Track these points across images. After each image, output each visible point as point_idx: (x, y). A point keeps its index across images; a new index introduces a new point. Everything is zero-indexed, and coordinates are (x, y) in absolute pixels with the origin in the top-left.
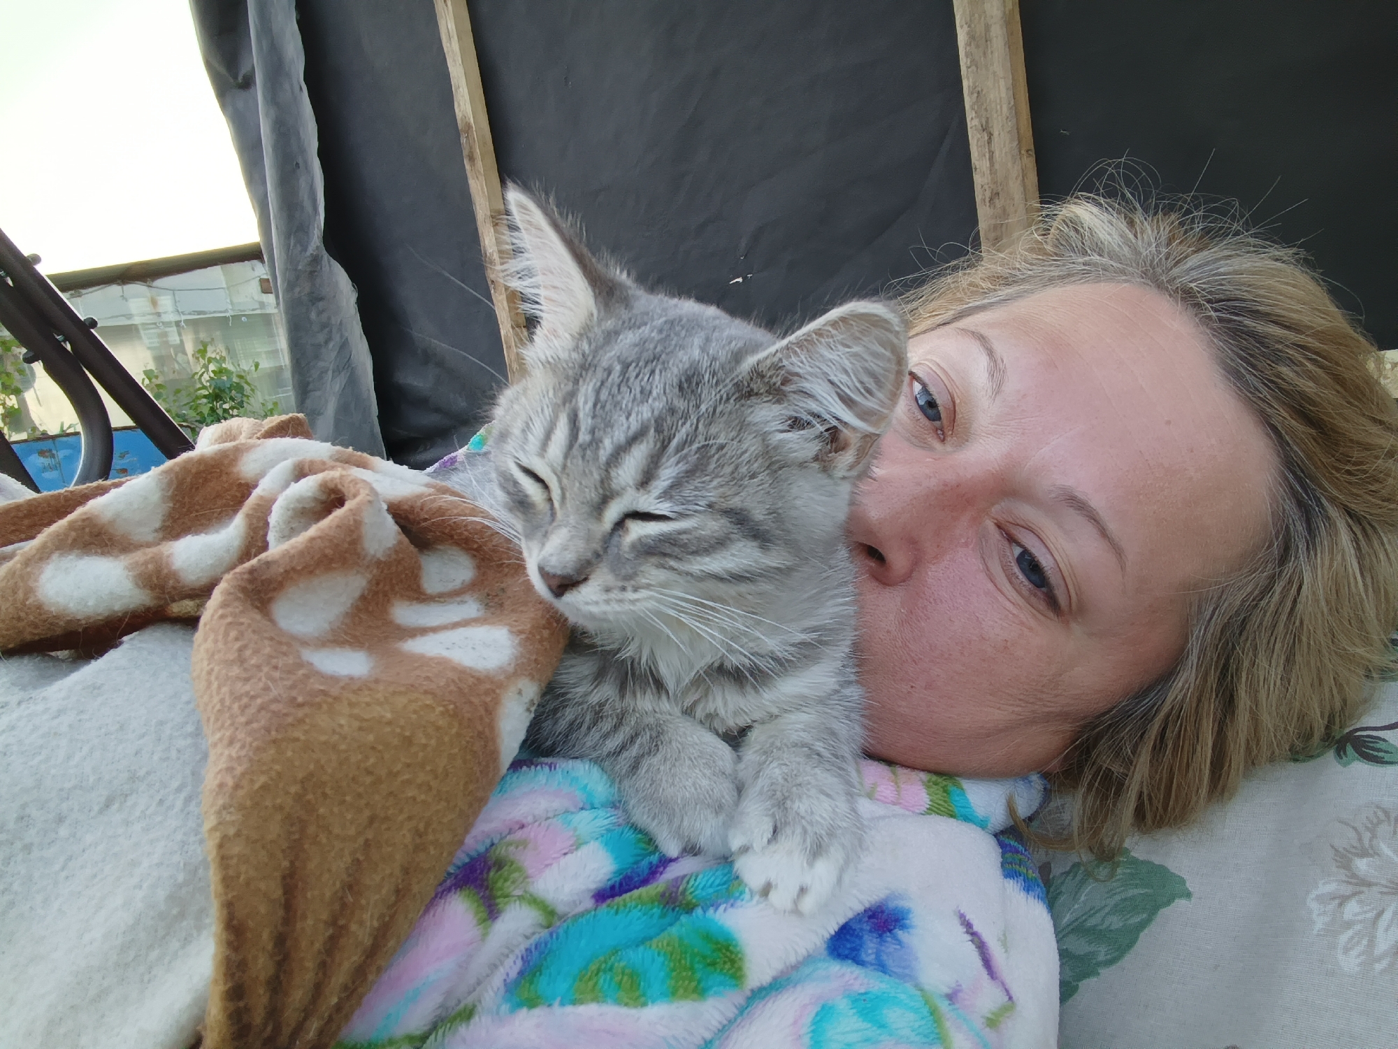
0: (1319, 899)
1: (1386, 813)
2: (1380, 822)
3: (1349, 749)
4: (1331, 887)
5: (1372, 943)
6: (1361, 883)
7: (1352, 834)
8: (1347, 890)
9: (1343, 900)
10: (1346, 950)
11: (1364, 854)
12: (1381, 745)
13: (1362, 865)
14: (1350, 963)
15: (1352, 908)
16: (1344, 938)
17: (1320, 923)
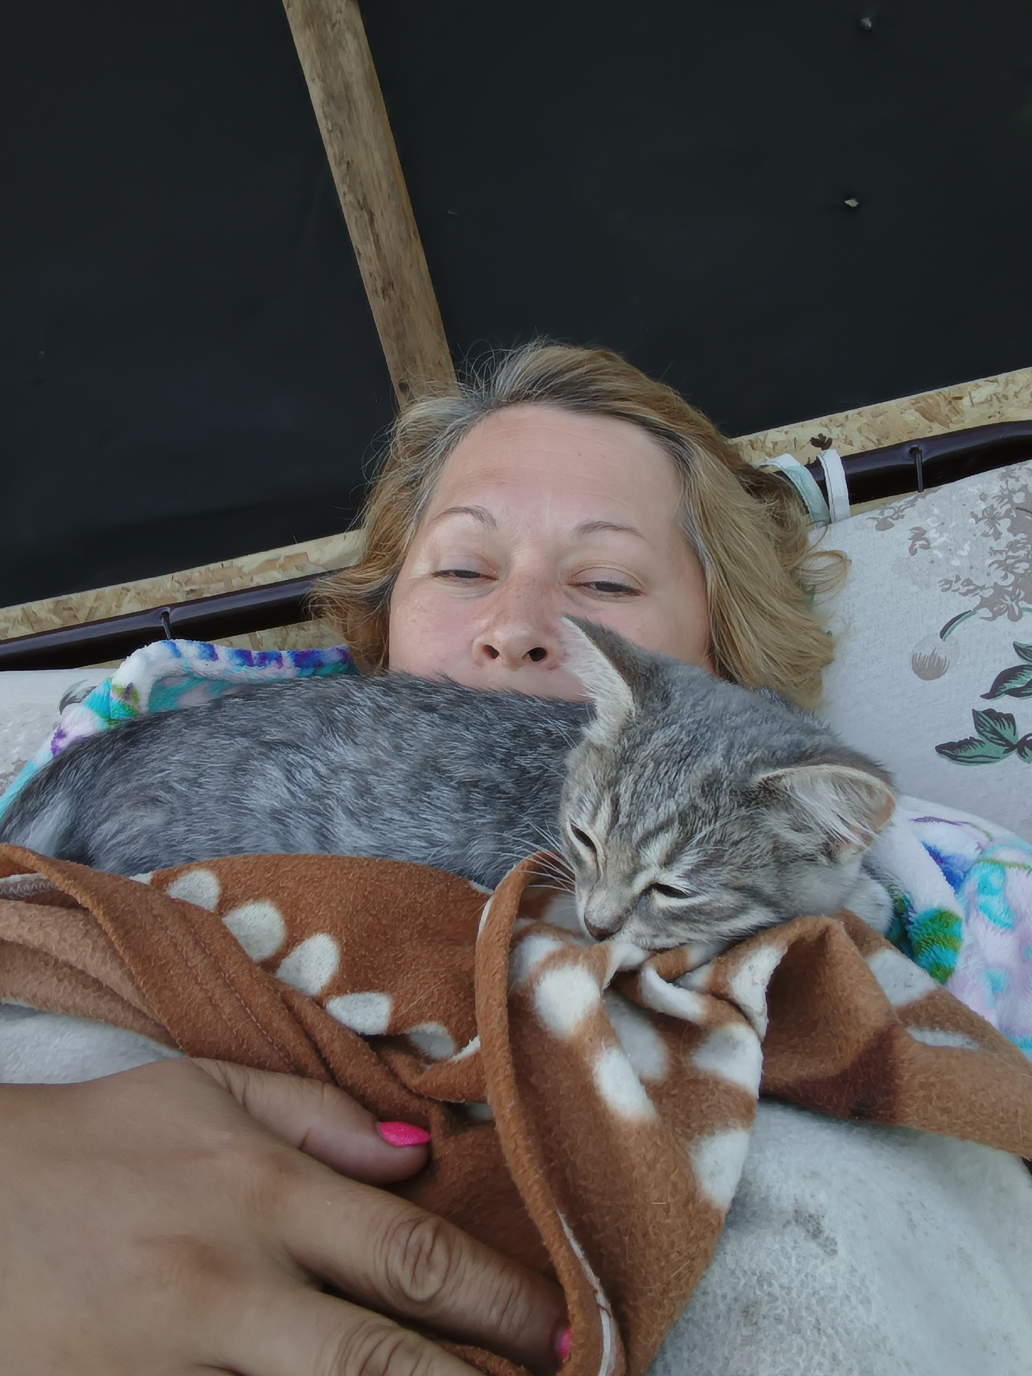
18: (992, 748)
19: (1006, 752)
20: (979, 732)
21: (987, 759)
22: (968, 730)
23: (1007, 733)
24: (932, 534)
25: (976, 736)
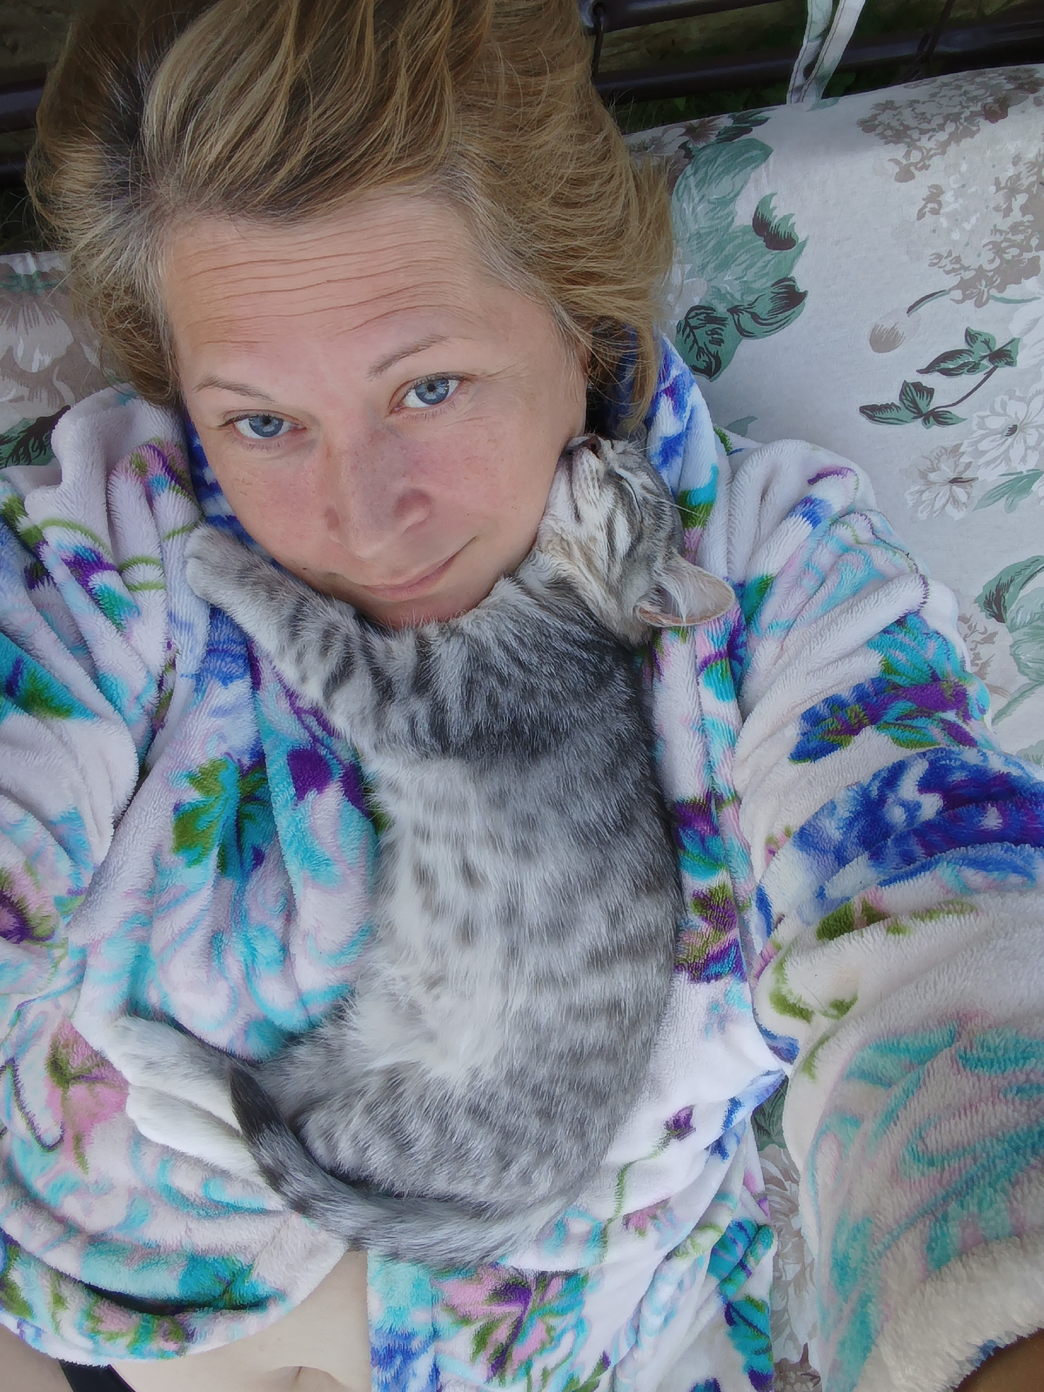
0: (911, 494)
1: (946, 449)
2: (943, 454)
3: (931, 419)
4: (917, 488)
5: (933, 507)
6: (929, 484)
7: (929, 463)
8: (924, 488)
9: (923, 492)
10: (922, 512)
11: (933, 470)
12: (948, 415)
13: (932, 476)
14: (922, 516)
15: (926, 496)
16: (921, 508)
17: (911, 504)
18: (905, 414)
19: (915, 418)
20: (901, 399)
21: (896, 421)
22: (892, 397)
23: (922, 403)
24: (948, 197)
25: (897, 403)
